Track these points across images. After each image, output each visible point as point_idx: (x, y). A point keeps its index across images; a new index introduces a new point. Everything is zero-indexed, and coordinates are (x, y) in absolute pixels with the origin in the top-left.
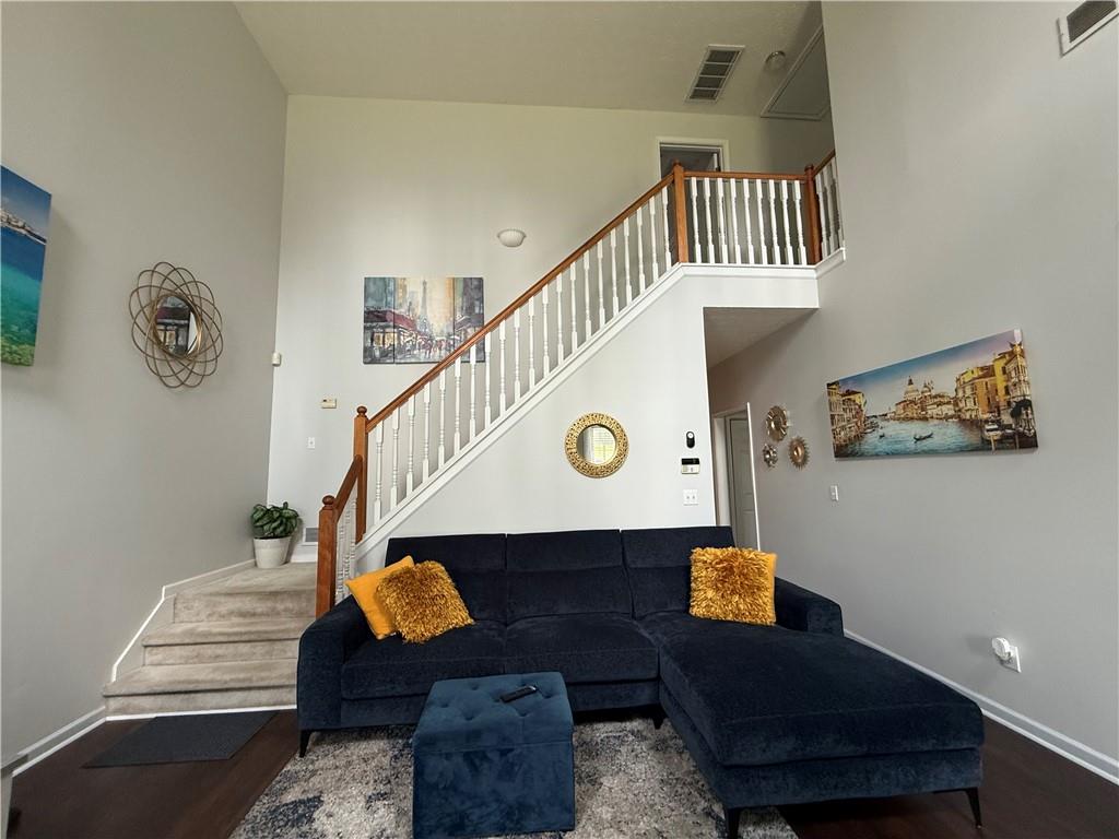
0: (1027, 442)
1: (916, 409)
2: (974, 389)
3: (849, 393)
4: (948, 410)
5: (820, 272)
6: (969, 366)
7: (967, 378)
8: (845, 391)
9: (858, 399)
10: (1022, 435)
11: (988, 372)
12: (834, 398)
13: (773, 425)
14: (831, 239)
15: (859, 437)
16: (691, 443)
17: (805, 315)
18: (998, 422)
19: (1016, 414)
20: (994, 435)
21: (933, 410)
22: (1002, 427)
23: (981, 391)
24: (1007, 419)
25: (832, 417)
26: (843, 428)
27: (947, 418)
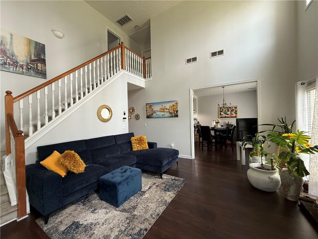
0: (177, 116)
1: (163, 110)
2: (172, 108)
3: (151, 106)
4: (168, 111)
5: (146, 81)
6: (171, 104)
7: (171, 106)
8: (150, 105)
9: (152, 107)
10: (177, 115)
11: (174, 106)
12: (147, 107)
13: (131, 111)
14: (148, 74)
15: (152, 114)
16: (125, 114)
17: (142, 88)
18: (174, 113)
19: (176, 112)
20: (174, 115)
21: (165, 111)
22: (175, 114)
23: (173, 108)
24: (175, 113)
25: (147, 110)
26: (149, 112)
27: (167, 112)
